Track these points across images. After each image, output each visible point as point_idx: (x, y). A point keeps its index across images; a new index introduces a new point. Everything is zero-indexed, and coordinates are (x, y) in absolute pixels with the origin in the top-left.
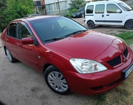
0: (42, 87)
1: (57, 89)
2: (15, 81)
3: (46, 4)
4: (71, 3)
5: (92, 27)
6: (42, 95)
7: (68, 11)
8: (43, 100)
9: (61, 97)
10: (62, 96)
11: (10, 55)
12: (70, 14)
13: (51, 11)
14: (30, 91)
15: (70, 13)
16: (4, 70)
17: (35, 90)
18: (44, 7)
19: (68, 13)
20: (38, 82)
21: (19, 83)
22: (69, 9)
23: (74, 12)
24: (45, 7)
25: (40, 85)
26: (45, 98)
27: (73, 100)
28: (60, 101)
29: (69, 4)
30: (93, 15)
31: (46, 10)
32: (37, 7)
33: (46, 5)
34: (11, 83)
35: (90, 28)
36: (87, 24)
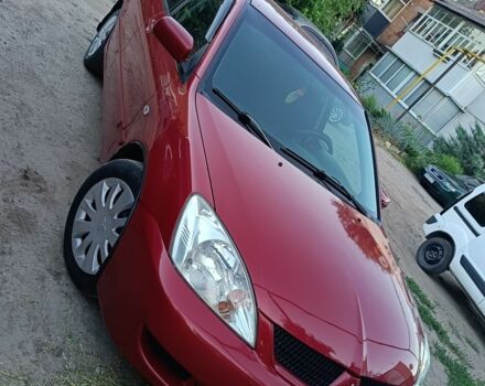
0: (57, 197)
1: (79, 241)
2: (23, 104)
3: (394, 49)
4: (469, 133)
5: (430, 262)
6: (27, 213)
7: (432, 142)
8: (12, 224)
9: (57, 276)
10: (65, 279)
11: (104, 38)
12: (421, 156)
13: (384, 85)
14: (14, 167)
15: (429, 154)
16: (40, 52)
17: (31, 182)
18: (377, 51)
19: (423, 148)
20: (68, 178)
21: (23, 121)
22: (440, 142)
23: (443, 167)
24: (381, 55)
25: (59, 188)
26: (20, 225)
27: (75, 320)
28: (42, 279)
29: (461, 131)
30: (477, 235)
31: (371, 65)
32: (361, 29)
33: (391, 53)
34: (6, 98)
35: (421, 258)
36: (429, 237)
